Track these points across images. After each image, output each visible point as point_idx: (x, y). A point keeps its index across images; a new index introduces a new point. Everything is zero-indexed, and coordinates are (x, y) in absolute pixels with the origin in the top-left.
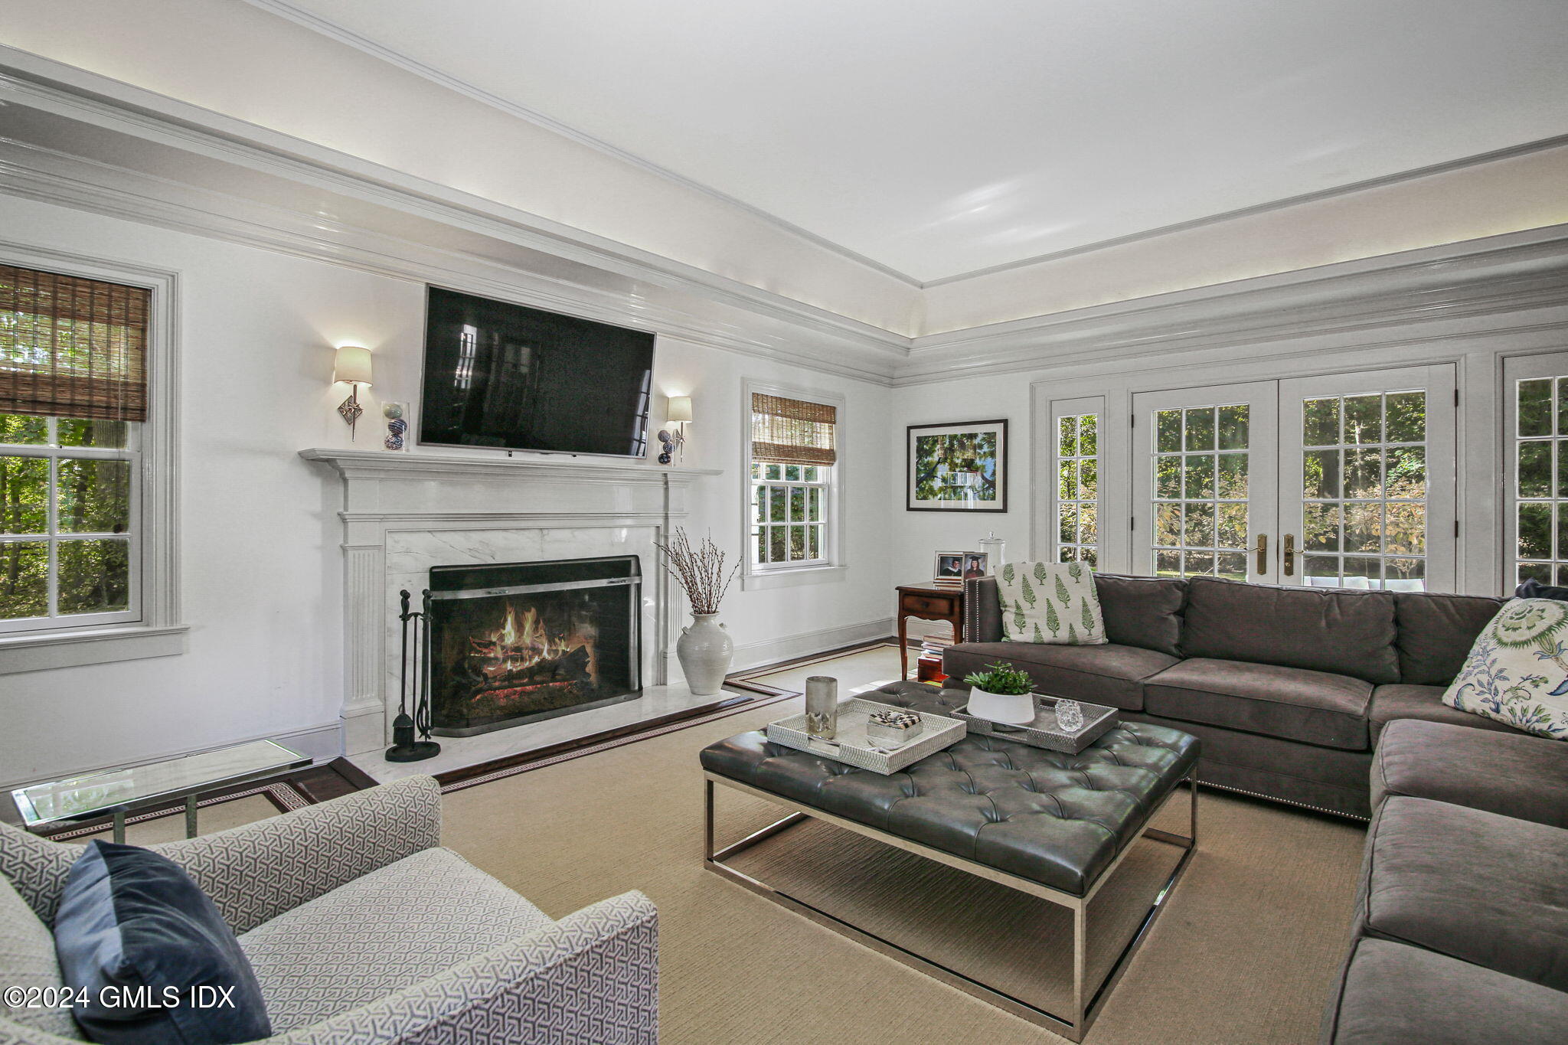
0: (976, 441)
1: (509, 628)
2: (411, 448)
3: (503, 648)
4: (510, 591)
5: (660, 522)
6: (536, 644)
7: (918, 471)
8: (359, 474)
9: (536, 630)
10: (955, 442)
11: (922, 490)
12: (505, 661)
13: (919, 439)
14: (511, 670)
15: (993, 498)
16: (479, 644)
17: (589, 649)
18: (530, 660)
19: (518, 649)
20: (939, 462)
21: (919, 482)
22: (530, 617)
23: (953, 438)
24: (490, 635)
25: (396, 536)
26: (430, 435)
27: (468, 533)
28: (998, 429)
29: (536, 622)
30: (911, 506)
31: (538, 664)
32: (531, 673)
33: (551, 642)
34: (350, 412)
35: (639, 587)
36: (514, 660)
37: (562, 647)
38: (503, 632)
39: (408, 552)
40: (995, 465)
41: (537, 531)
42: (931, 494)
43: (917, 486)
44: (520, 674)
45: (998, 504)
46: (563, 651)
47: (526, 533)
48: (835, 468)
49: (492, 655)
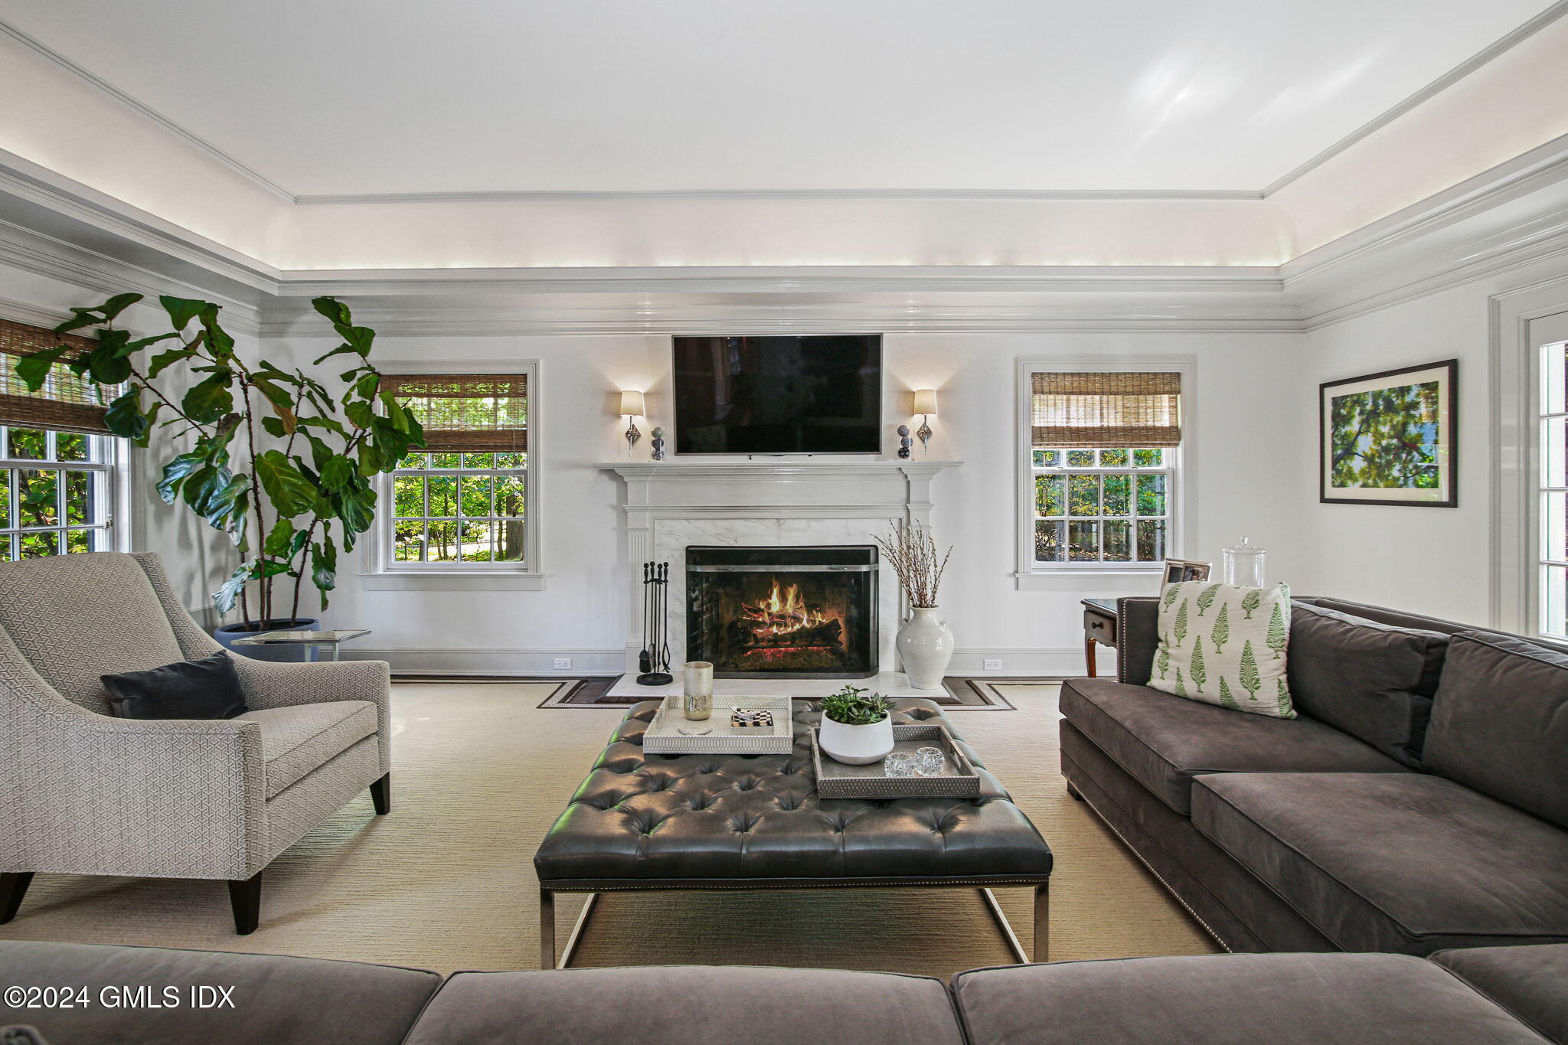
0: (1408, 399)
1: (775, 600)
2: (670, 458)
3: (769, 614)
4: (778, 568)
5: (903, 514)
6: (797, 613)
7: (1334, 445)
8: (636, 478)
9: (797, 602)
10: (1381, 402)
11: (1338, 472)
12: (771, 625)
13: (1336, 402)
14: (776, 634)
15: (1435, 485)
16: (750, 610)
17: (841, 622)
18: (792, 627)
19: (782, 617)
20: (1359, 433)
21: (1336, 461)
22: (792, 592)
23: (1377, 395)
24: (759, 604)
25: (665, 522)
26: (684, 446)
27: (716, 522)
28: (1441, 376)
29: (797, 597)
30: (1327, 496)
31: (798, 630)
32: (793, 637)
33: (809, 612)
34: (633, 435)
35: (877, 572)
36: (779, 625)
37: (819, 618)
38: (770, 601)
39: (671, 534)
40: (1437, 433)
41: (774, 521)
42: (1350, 478)
43: (1333, 467)
44: (783, 638)
45: (1442, 494)
46: (820, 621)
47: (765, 522)
48: (1180, 449)
49: (761, 619)
